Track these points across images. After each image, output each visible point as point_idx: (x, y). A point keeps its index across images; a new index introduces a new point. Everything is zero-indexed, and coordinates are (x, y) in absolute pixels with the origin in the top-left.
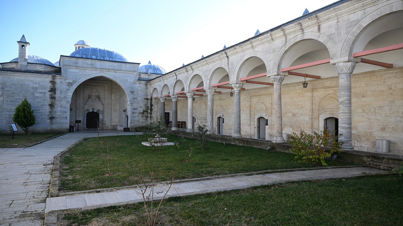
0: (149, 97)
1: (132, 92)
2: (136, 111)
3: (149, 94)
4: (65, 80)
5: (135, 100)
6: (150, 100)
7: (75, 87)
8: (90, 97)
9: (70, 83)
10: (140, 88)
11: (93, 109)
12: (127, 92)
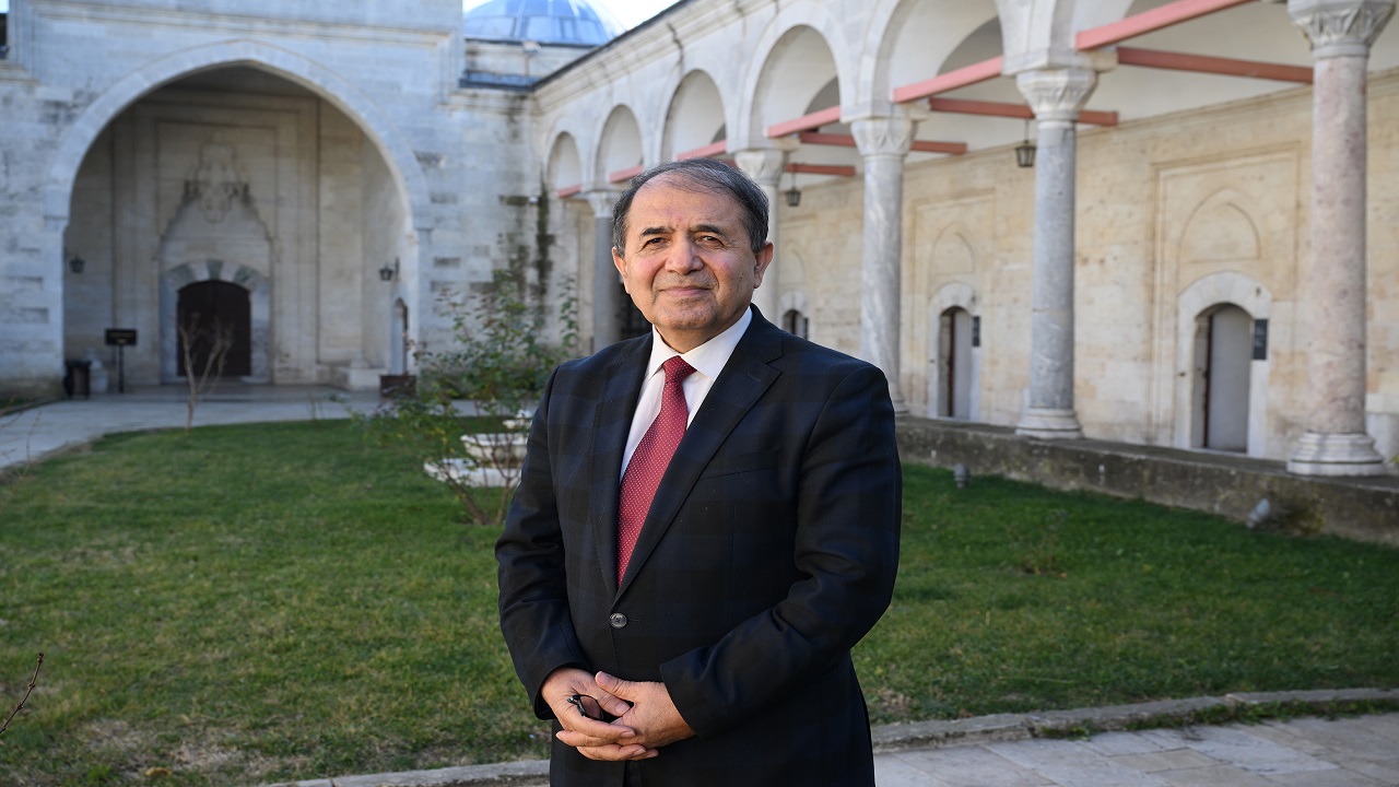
0: (531, 191)
1: (428, 160)
2: (449, 274)
3: (527, 168)
4: (31, 84)
5: (448, 210)
6: (535, 210)
7: (88, 127)
8: (191, 193)
9: (58, 105)
10: (472, 136)
11: (216, 266)
12: (397, 156)
